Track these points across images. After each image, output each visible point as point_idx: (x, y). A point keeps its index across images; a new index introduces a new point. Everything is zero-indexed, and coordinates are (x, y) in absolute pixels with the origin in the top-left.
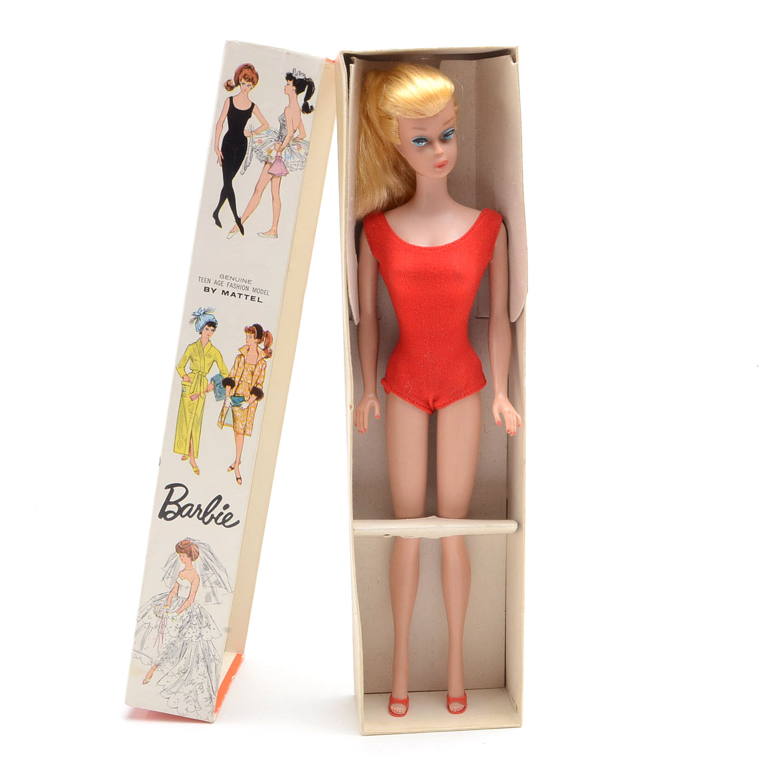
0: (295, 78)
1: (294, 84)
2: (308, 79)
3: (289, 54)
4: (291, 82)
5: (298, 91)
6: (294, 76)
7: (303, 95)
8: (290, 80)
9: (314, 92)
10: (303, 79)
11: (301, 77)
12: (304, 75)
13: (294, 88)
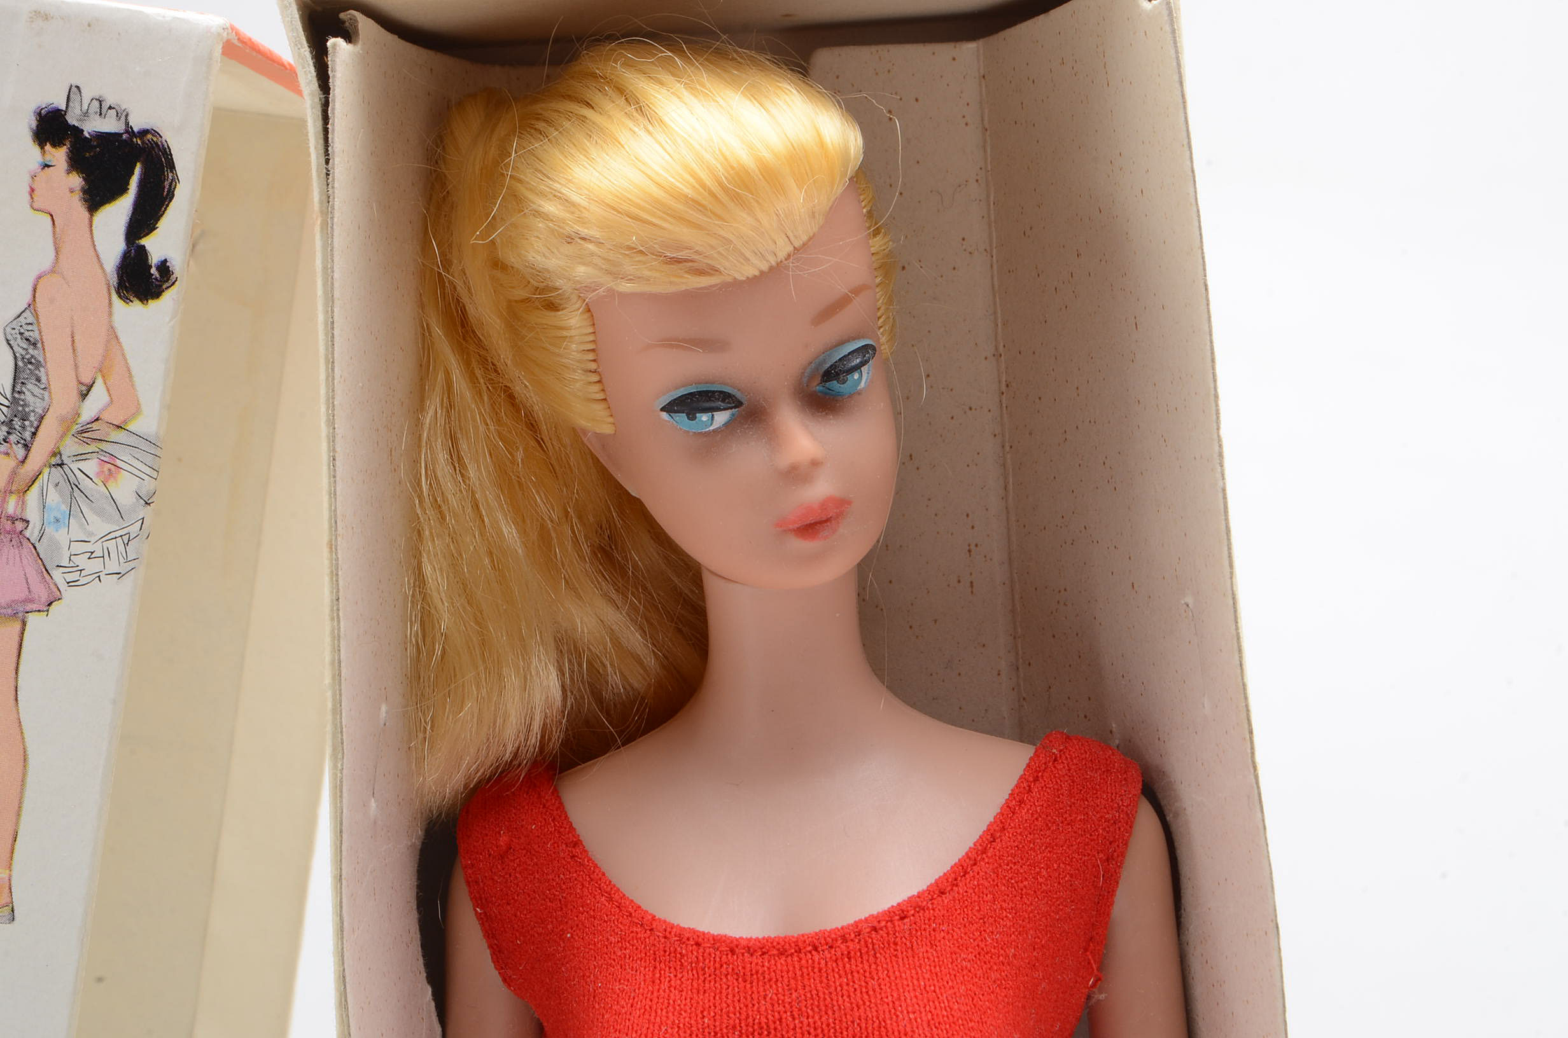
0: (78, 131)
1: (76, 163)
2: (144, 133)
3: (46, 17)
4: (59, 156)
5: (96, 197)
6: (72, 120)
7: (119, 211)
8: (56, 144)
9: (171, 196)
10: (117, 135)
11: (110, 125)
12: (123, 115)
13: (76, 181)
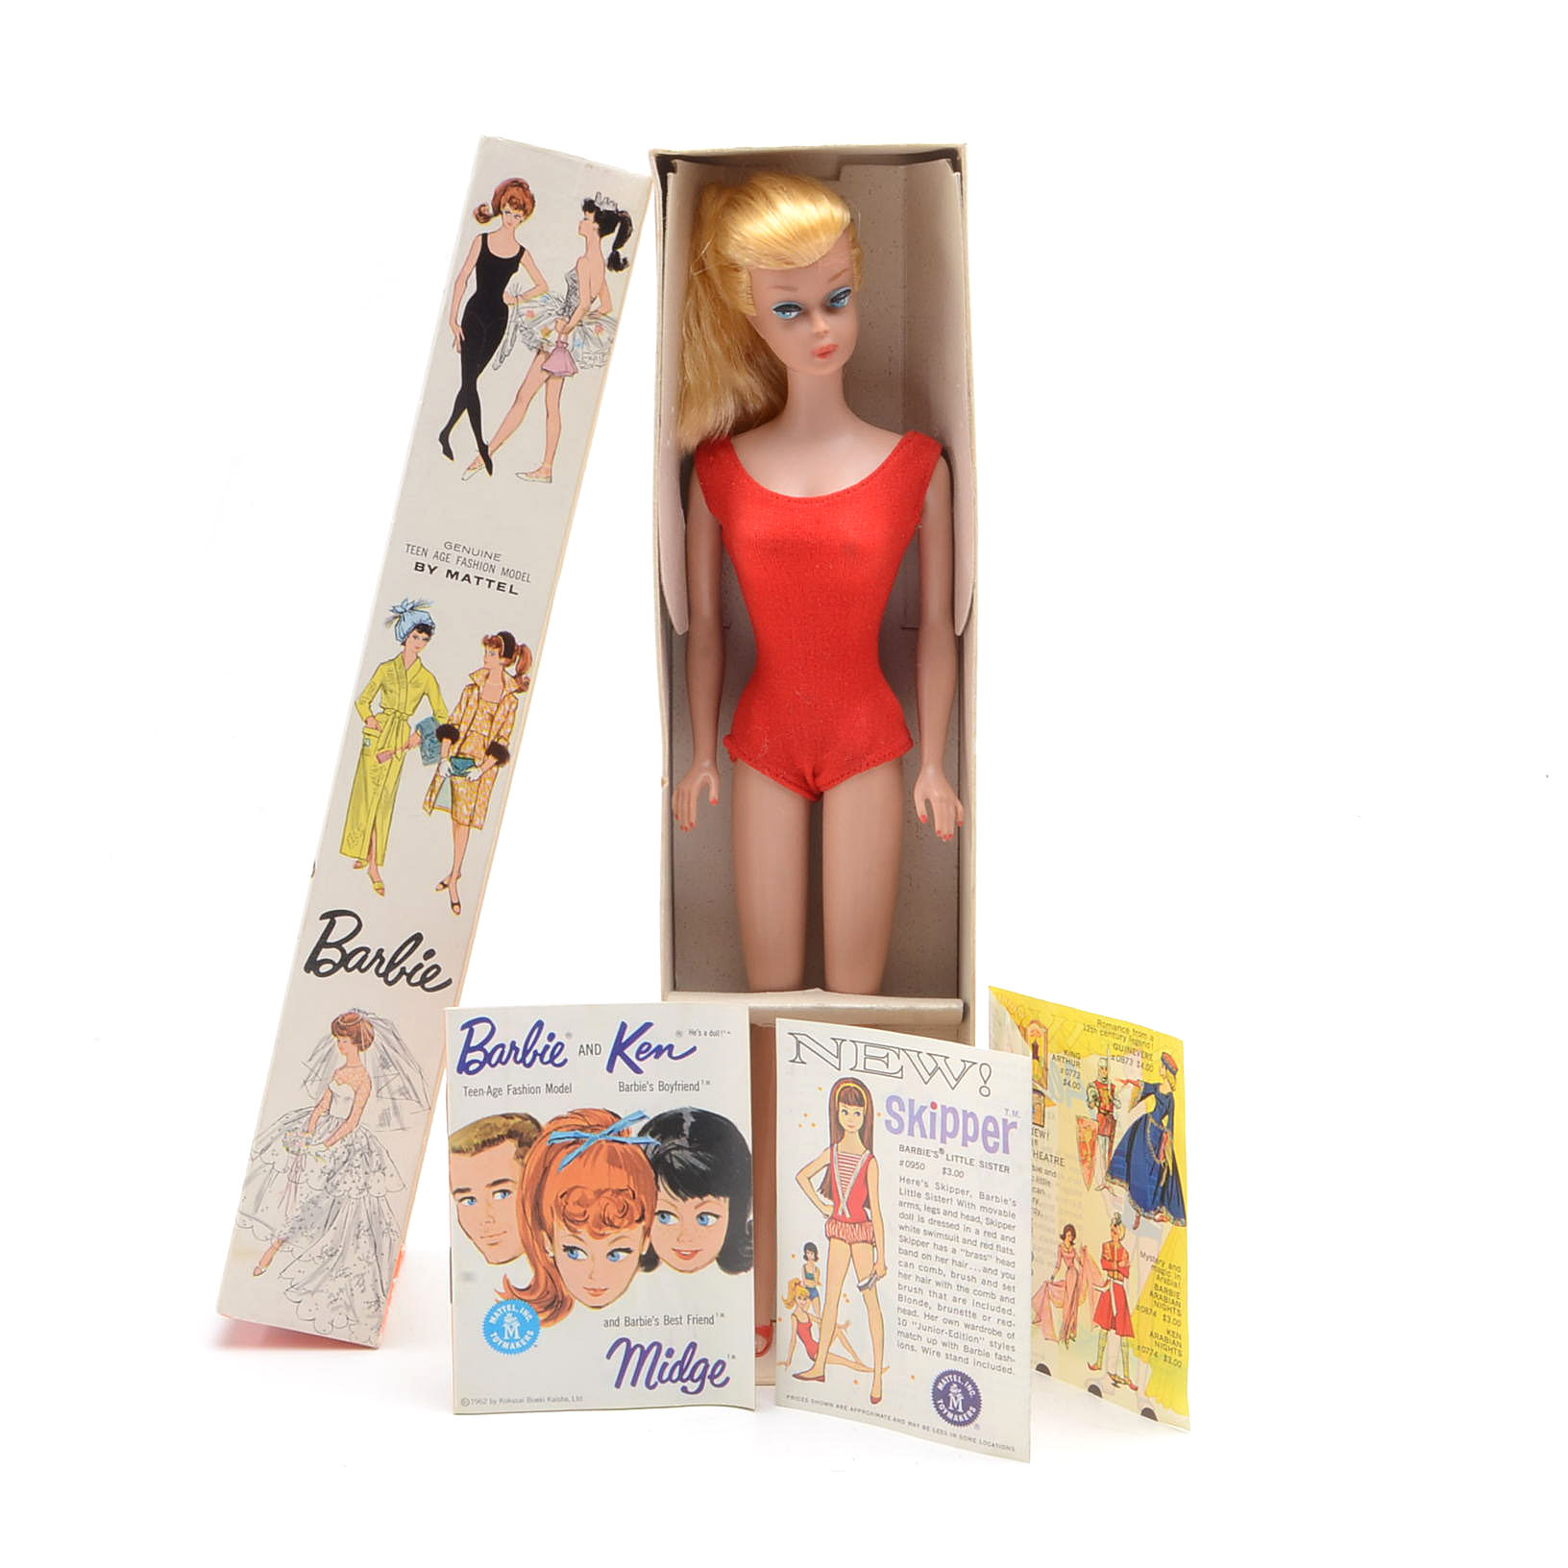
0: (598, 208)
1: (596, 219)
2: (622, 212)
3: (591, 167)
4: (591, 216)
5: (604, 231)
6: (597, 204)
7: (612, 237)
8: (590, 212)
9: (630, 235)
10: (612, 212)
11: (610, 208)
12: (615, 205)
13: (597, 226)
